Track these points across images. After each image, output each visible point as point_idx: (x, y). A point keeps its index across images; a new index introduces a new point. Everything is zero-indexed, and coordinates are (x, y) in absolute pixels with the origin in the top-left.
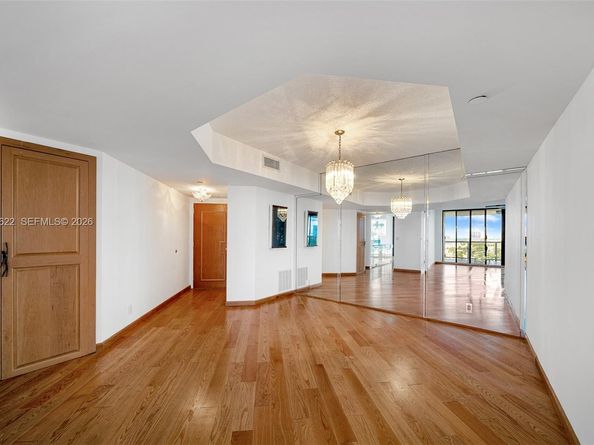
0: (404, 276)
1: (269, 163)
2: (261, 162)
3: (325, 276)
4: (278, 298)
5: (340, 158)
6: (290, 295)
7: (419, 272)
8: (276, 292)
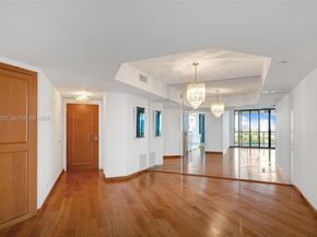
0: (212, 156)
1: (142, 78)
2: (138, 78)
3: (165, 158)
4: (140, 173)
5: (196, 80)
6: (146, 171)
7: (221, 153)
8: (138, 170)
